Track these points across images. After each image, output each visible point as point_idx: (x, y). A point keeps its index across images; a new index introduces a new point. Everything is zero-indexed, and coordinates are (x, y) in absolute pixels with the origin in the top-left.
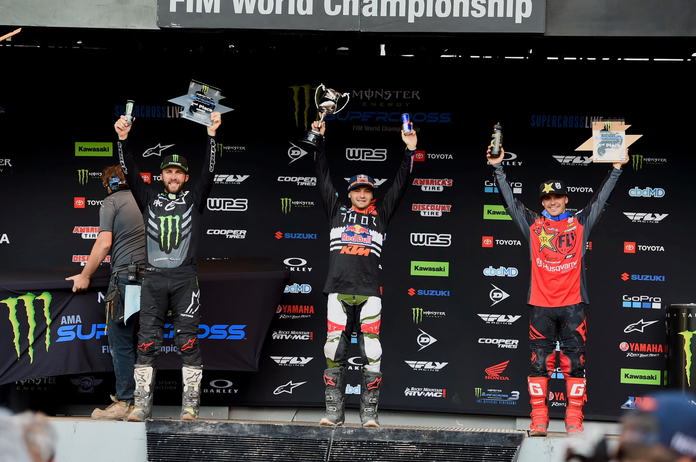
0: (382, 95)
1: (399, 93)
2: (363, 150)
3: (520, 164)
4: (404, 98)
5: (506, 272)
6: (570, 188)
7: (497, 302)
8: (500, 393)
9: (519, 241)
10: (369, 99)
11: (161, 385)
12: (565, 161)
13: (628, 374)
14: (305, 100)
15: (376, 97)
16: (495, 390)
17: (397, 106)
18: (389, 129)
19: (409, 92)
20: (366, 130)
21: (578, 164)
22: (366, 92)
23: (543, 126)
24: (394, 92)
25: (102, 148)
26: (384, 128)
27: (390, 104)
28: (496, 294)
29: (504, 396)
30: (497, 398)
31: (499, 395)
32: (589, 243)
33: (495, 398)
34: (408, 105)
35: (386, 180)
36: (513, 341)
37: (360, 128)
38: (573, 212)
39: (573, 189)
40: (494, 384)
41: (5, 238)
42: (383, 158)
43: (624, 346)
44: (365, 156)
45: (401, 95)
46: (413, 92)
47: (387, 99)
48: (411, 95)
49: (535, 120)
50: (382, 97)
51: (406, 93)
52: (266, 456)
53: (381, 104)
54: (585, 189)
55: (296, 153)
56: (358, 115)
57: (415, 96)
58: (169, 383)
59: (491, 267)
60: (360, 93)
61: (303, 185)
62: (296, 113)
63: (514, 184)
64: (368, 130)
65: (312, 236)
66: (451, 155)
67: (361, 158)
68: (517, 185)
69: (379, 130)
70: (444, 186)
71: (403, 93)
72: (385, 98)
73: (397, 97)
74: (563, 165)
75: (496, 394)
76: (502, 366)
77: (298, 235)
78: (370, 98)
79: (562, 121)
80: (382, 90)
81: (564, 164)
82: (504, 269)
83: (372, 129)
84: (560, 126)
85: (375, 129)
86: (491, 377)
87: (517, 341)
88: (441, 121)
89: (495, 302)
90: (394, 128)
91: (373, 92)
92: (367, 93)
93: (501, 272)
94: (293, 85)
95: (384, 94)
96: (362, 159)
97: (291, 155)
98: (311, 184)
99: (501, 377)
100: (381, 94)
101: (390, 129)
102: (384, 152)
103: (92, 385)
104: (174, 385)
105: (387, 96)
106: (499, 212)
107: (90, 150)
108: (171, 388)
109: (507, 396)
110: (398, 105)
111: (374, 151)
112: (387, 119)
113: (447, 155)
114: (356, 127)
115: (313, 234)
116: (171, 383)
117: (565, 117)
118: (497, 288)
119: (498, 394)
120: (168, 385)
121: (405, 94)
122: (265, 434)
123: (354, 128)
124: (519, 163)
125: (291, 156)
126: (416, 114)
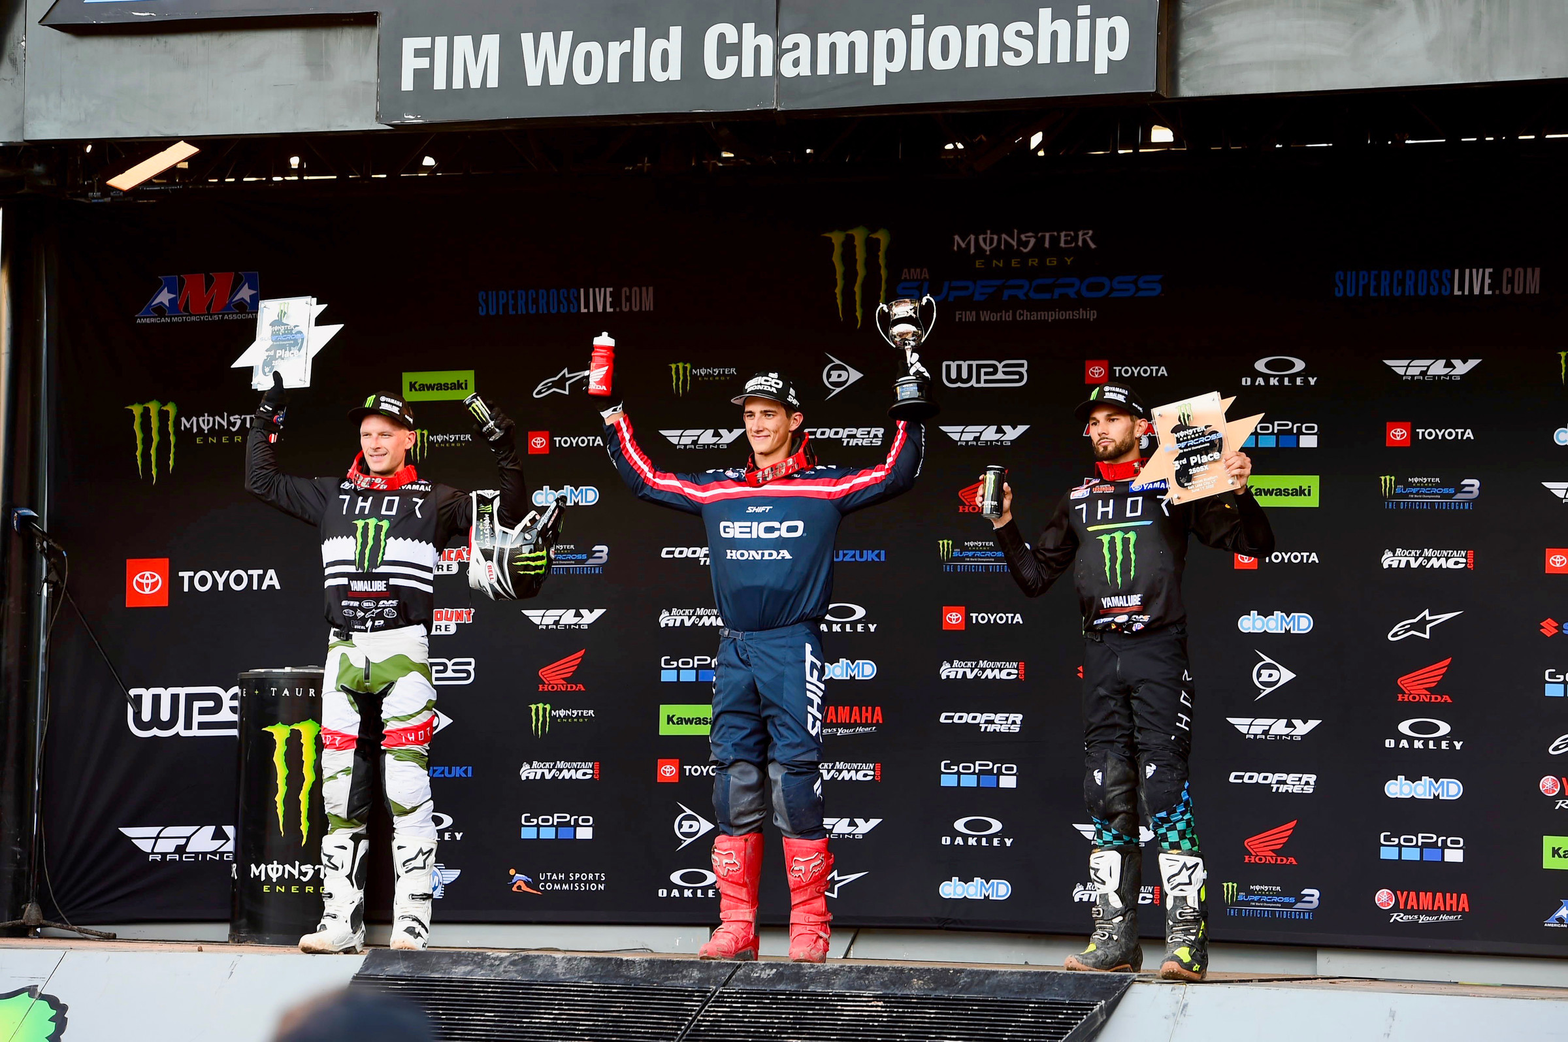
0: (1014, 243)
1: (1050, 236)
2: (977, 365)
3: (1312, 381)
4: (1062, 247)
5: (1288, 624)
6: (1424, 430)
7: (1269, 690)
8: (1278, 894)
9: (1314, 554)
10: (988, 253)
11: (574, 882)
12: (1411, 371)
13: (1560, 848)
14: (856, 260)
15: (1003, 247)
16: (1266, 887)
17: (1048, 264)
18: (1031, 315)
19: (1072, 233)
20: (983, 319)
21: (1439, 376)
22: (981, 237)
23: (1360, 294)
24: (1040, 234)
25: (454, 384)
26: (1021, 315)
27: (1033, 262)
28: (1265, 673)
29: (1286, 900)
30: (1271, 905)
31: (1276, 899)
32: (1466, 553)
33: (1265, 904)
34: (1071, 262)
35: (1027, 427)
36: (1305, 777)
37: (970, 316)
38: (1430, 485)
39: (1430, 434)
40: (1264, 873)
41: (271, 579)
42: (1021, 380)
43: (1548, 784)
44: (983, 378)
45: (1055, 241)
46: (1080, 233)
47: (1025, 251)
48: (1075, 238)
49: (1344, 282)
50: (1015, 247)
51: (1066, 236)
52: (565, 1024)
53: (1014, 263)
54: (1457, 433)
55: (840, 376)
56: (966, 288)
57: (1084, 241)
58: (591, 876)
59: (1254, 614)
60: (969, 242)
61: (854, 444)
62: (838, 290)
63: (1301, 426)
64: (987, 319)
65: (876, 555)
66: (1163, 368)
67: (973, 382)
68: (1307, 428)
69: (1011, 319)
70: (1149, 437)
71: (1059, 236)
72: (1021, 248)
73: (1047, 245)
74: (1407, 380)
75: (1269, 895)
76: (1281, 834)
77: (847, 554)
78: (990, 250)
79: (1402, 283)
80: (1016, 231)
81: (1409, 378)
82: (1282, 616)
83: (995, 317)
84: (1399, 294)
85: (1001, 317)
86: (1257, 858)
87: (1314, 777)
88: (1140, 294)
89: (1264, 690)
90: (1043, 313)
91: (995, 237)
92: (985, 240)
93: (1275, 623)
94: (831, 231)
95: (1019, 241)
96: (977, 383)
97: (830, 380)
98: (871, 442)
99: (1279, 859)
100: (1014, 240)
101: (1035, 316)
102: (1022, 365)
103: (439, 883)
104: (599, 882)
105: (1026, 244)
106: (1269, 490)
107: (430, 387)
108: (593, 887)
109: (1292, 900)
110: (1050, 262)
111: (1000, 366)
112: (1026, 294)
113: (1154, 368)
114: (961, 314)
115: (878, 551)
116: (594, 877)
117: (1408, 272)
118: (1268, 660)
119: (1273, 895)
120: (588, 882)
121: (1063, 239)
122: (590, 978)
123: (957, 317)
124: (1310, 379)
125: (830, 383)
126: (1087, 281)
